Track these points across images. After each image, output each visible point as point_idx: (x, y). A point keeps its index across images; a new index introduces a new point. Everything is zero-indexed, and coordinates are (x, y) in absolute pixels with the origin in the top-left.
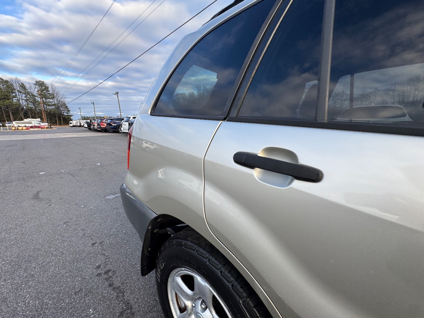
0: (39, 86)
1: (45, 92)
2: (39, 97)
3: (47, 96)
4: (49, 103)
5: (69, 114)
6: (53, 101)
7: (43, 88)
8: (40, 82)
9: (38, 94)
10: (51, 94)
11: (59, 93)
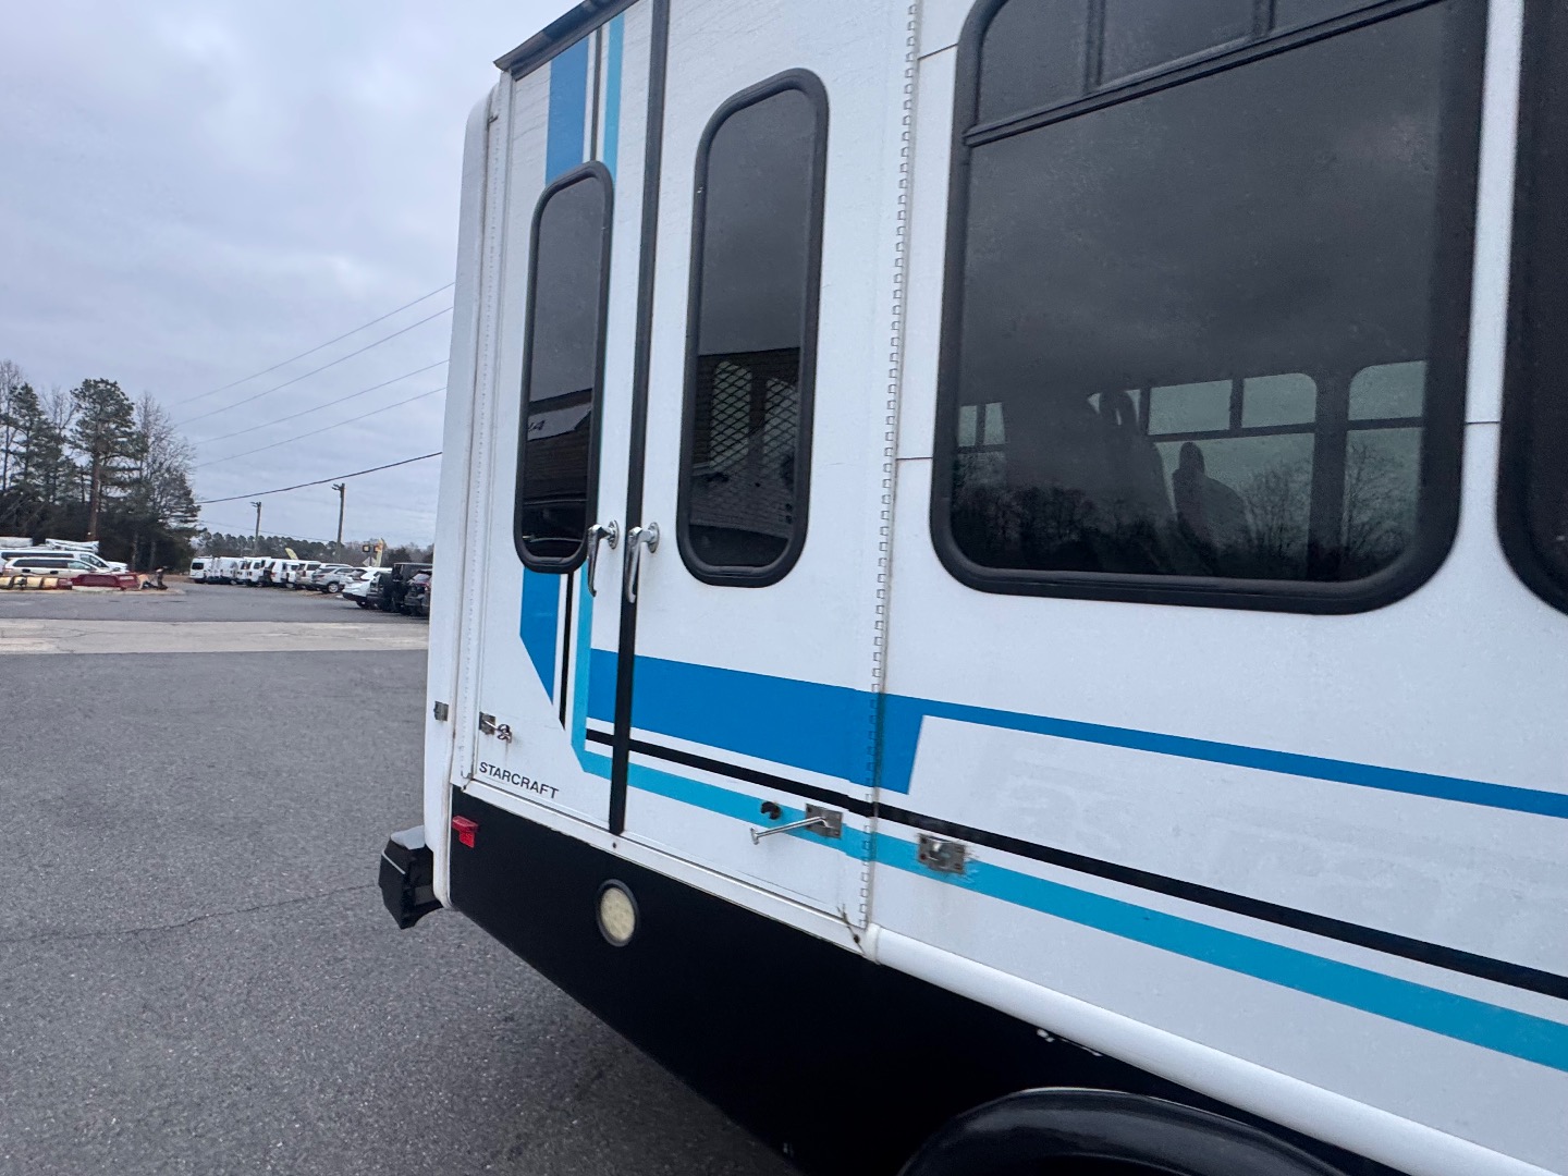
0: (94, 402)
1: (113, 426)
2: (84, 446)
3: (117, 443)
4: (119, 475)
5: (191, 525)
6: (132, 466)
7: (109, 409)
8: (102, 386)
9: (81, 433)
10: (135, 437)
11: (168, 433)
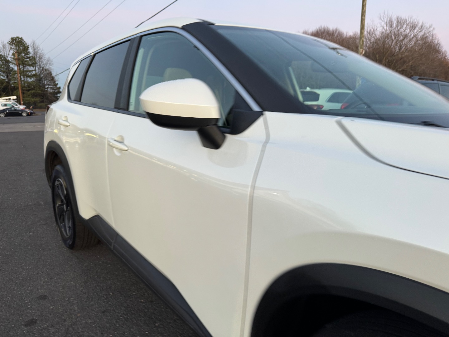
0: (16, 46)
2: (15, 63)
4: (28, 73)
6: (33, 69)
8: (17, 39)
11: (42, 56)
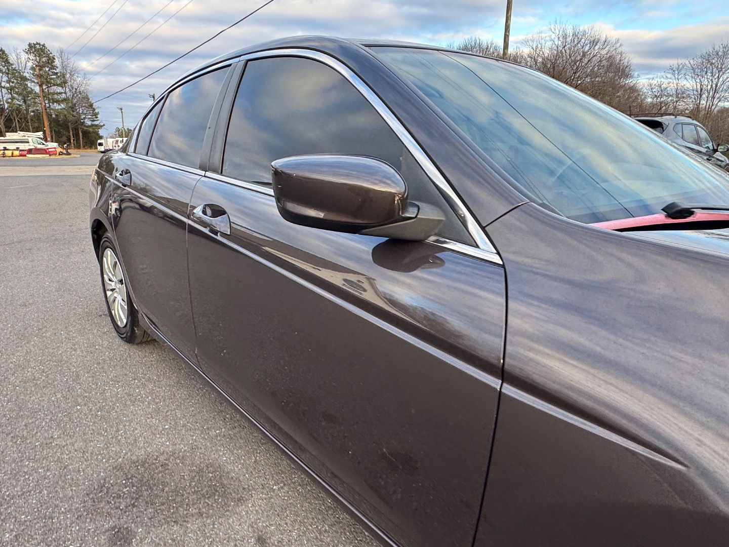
2: (36, 81)
4: (56, 96)
5: (96, 123)
7: (44, 59)
8: (37, 46)
9: (33, 74)
10: (59, 75)
11: (75, 71)
